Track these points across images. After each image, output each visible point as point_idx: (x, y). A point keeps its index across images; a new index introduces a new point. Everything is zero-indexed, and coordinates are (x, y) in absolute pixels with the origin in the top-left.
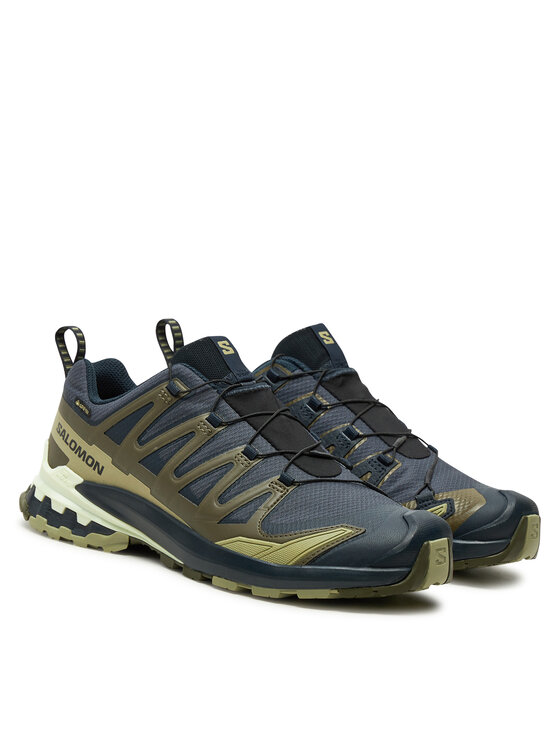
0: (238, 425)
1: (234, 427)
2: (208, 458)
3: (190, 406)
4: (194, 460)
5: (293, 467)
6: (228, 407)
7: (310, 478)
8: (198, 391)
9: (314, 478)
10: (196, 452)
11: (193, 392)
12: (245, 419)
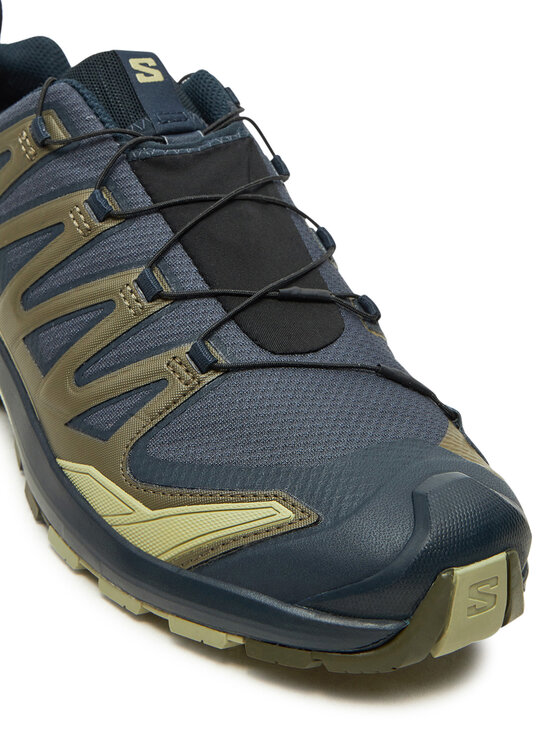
0: (143, 221)
1: (135, 225)
2: (76, 283)
3: (65, 169)
4: (55, 281)
5: (232, 326)
6: (135, 181)
7: (265, 357)
8: (84, 141)
9: (275, 359)
10: (60, 266)
11: (75, 144)
12: (159, 210)
